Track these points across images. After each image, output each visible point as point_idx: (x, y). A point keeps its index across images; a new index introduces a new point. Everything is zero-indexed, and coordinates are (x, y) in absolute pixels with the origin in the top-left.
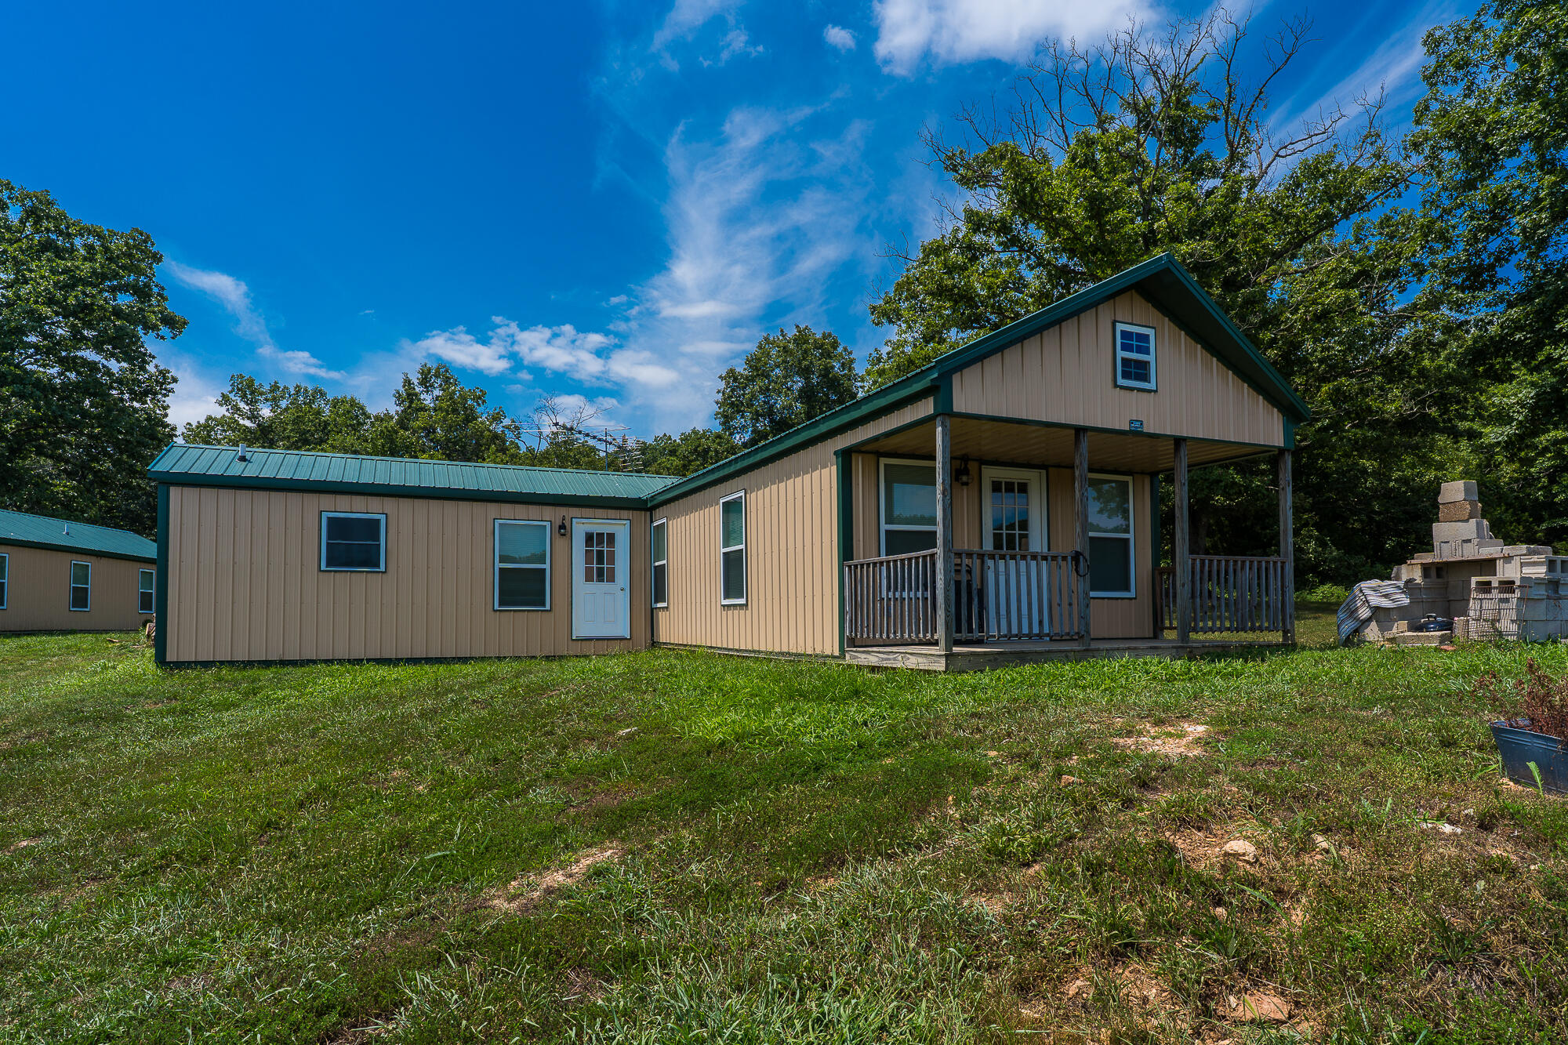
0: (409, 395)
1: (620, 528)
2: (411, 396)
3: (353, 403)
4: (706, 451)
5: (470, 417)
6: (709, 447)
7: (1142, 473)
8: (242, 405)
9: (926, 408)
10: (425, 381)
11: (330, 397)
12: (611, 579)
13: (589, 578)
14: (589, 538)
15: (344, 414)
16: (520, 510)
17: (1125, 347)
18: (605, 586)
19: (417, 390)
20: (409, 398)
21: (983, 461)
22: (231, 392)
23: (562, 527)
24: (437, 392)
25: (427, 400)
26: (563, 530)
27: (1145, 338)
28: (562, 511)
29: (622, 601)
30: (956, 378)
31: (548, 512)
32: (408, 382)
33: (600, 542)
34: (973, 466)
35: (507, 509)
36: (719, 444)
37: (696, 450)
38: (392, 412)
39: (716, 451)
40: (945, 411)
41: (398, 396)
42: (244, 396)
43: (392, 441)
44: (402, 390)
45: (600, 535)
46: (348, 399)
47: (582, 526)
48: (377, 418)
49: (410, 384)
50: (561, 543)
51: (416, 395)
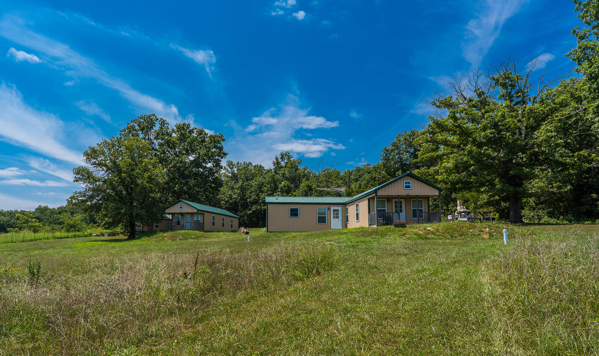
0: (277, 162)
1: (340, 208)
2: (278, 163)
3: (261, 167)
4: (375, 178)
5: (297, 170)
6: (376, 177)
7: (425, 198)
8: (229, 169)
9: (374, 195)
10: (282, 158)
11: (253, 164)
12: (338, 218)
13: (334, 218)
14: (334, 210)
15: (258, 170)
16: (321, 206)
17: (405, 184)
18: (337, 219)
19: (280, 160)
20: (277, 163)
21: (392, 198)
22: (226, 166)
23: (329, 208)
24: (286, 161)
25: (283, 164)
26: (329, 209)
27: (410, 182)
28: (329, 206)
29: (340, 222)
30: (378, 191)
31: (326, 206)
32: (277, 158)
33: (336, 211)
34: (390, 199)
35: (319, 206)
36: (380, 175)
37: (371, 178)
38: (272, 168)
39: (378, 178)
40: (376, 195)
41: (274, 163)
42: (230, 167)
43: (274, 179)
44: (275, 161)
45: (336, 210)
46: (259, 165)
47: (332, 208)
48: (267, 170)
49: (277, 159)
50: (329, 211)
51: (279, 162)
